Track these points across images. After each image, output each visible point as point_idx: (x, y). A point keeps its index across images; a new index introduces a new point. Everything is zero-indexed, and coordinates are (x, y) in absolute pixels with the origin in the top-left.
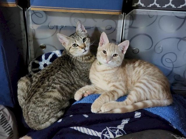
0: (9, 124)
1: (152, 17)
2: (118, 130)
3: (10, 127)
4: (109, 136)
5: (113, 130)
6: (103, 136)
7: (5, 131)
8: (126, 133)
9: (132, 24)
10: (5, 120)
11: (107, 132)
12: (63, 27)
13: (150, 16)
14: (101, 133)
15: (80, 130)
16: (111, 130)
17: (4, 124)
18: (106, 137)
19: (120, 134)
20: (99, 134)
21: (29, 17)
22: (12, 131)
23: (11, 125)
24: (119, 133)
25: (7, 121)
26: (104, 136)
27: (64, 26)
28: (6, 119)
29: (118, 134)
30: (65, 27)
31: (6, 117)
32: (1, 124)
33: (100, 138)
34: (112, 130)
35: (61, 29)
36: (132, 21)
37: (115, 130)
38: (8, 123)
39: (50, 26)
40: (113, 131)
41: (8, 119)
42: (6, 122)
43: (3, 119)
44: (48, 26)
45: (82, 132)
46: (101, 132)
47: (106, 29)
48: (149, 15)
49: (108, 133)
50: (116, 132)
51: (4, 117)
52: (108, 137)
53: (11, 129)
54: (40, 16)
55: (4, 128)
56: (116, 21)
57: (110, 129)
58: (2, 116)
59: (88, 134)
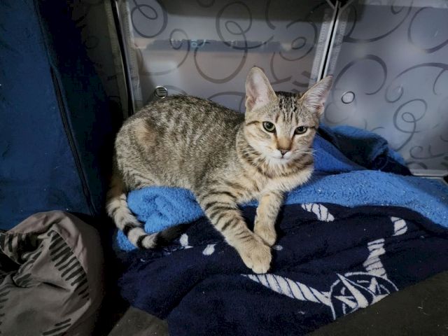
0: (75, 258)
1: (398, 13)
2: (374, 281)
3: (78, 263)
4: (354, 300)
5: (358, 281)
6: (337, 304)
7: (63, 275)
8: (397, 290)
9: (351, 31)
10: (64, 249)
11: (344, 289)
12: (202, 43)
13: (395, 10)
14: (329, 294)
15: (267, 281)
16: (354, 283)
17: (60, 259)
18: (347, 306)
19: (383, 292)
20: (325, 298)
21: (127, 19)
22: (84, 275)
23: (82, 259)
24: (381, 288)
25: (69, 249)
26: (341, 302)
27: (205, 41)
28: (66, 244)
29: (377, 293)
30: (206, 43)
31: (67, 240)
32: (54, 260)
33: (329, 308)
34: (356, 282)
35: (196, 50)
36: (352, 24)
37: (367, 282)
38: (72, 253)
39: (174, 41)
40: (360, 284)
41: (73, 244)
42: (68, 252)
43: (57, 247)
44: (170, 41)
45: (275, 288)
46: (328, 290)
47: (293, 48)
48: (392, 7)
49: (348, 293)
50: (372, 288)
51: (61, 239)
52: (352, 305)
53: (81, 269)
54: (152, 15)
55: (60, 269)
56: (317, 24)
57: (349, 278)
58: (54, 238)
59: (291, 296)
